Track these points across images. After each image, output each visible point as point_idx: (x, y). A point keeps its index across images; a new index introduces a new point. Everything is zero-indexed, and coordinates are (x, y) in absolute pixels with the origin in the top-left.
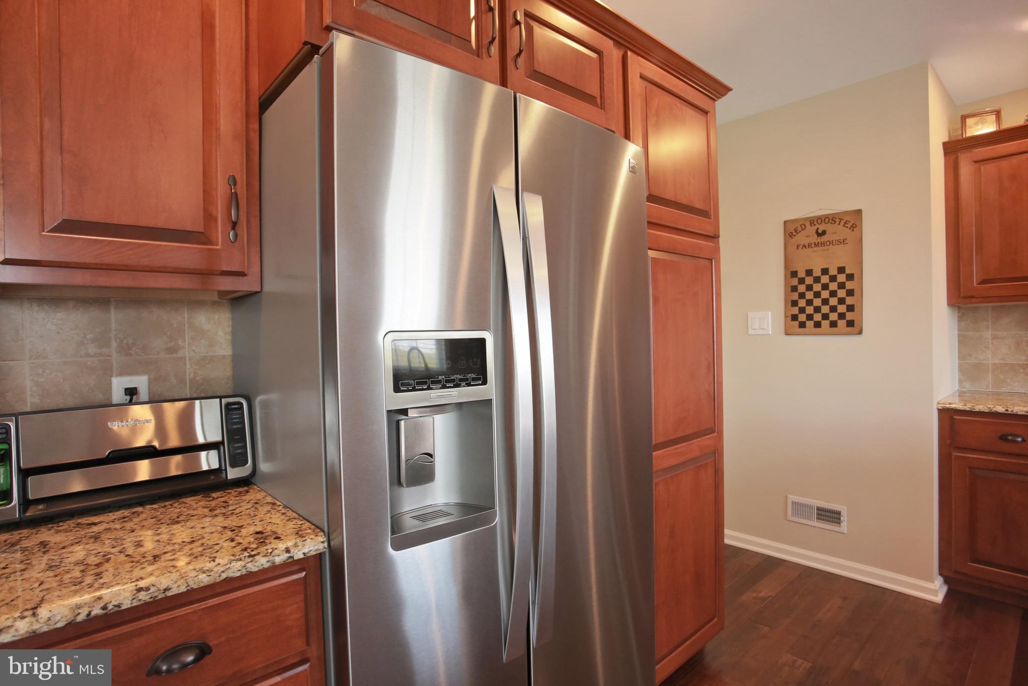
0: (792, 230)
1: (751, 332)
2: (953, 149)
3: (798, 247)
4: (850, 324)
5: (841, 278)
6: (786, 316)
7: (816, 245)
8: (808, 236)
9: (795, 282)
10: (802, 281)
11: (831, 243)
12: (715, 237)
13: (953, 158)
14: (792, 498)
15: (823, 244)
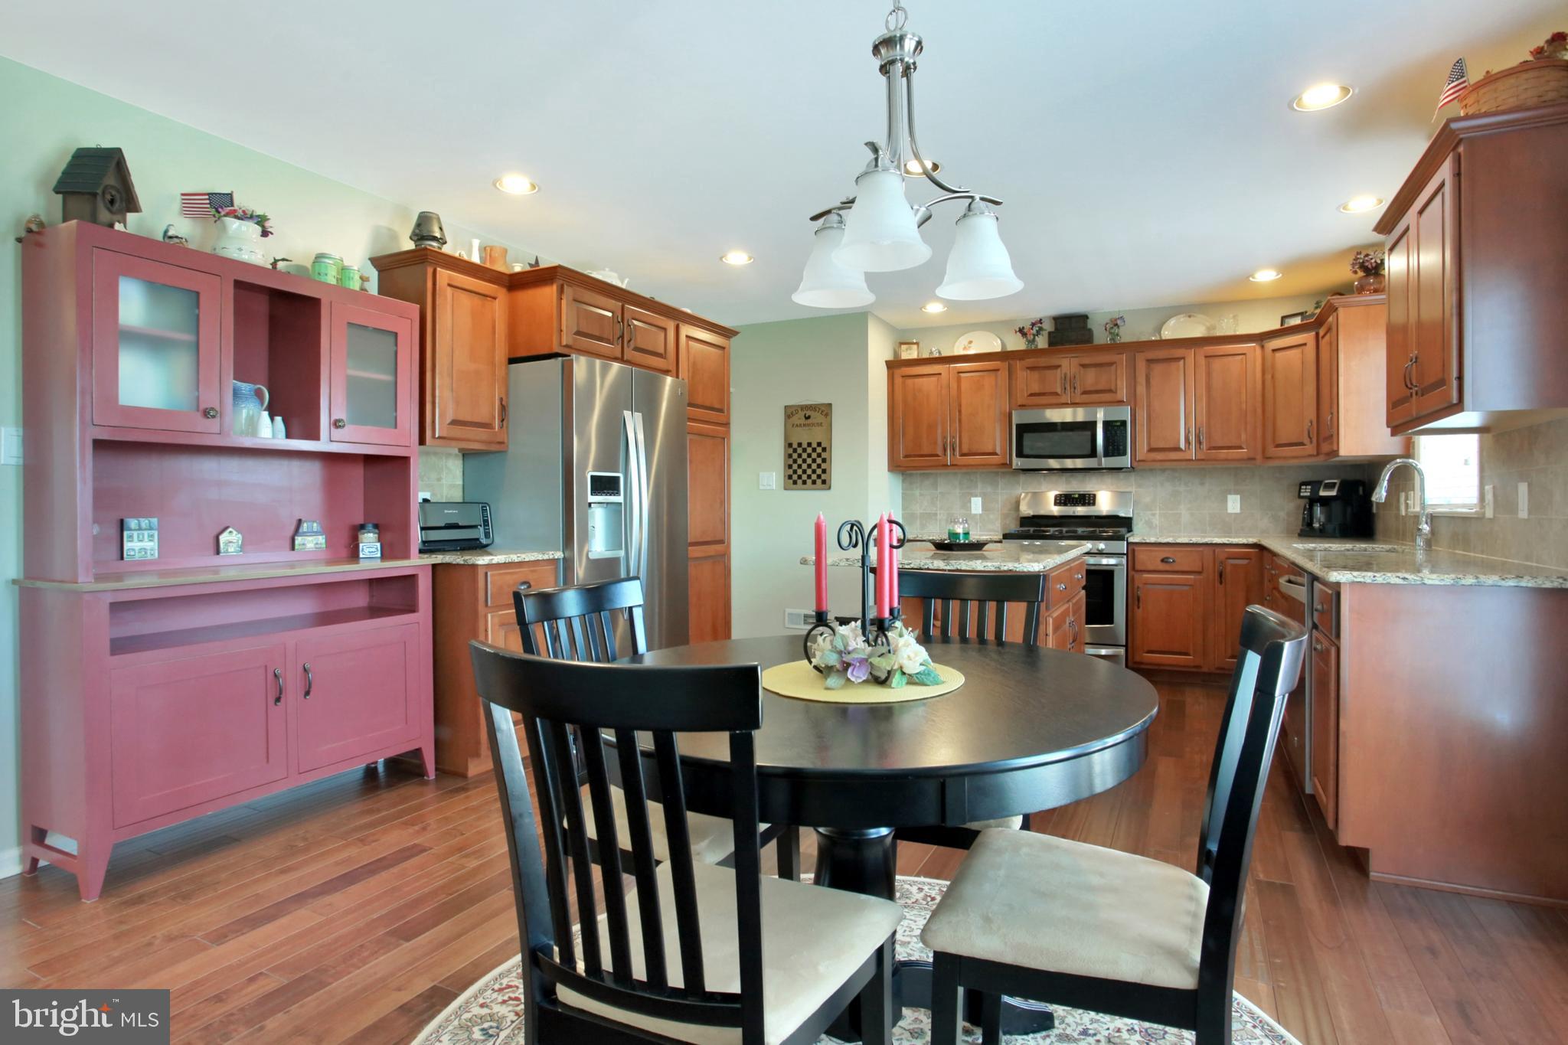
0: (790, 412)
1: (761, 487)
2: (893, 365)
3: (793, 425)
4: (824, 482)
5: (819, 450)
6: (785, 476)
7: (804, 425)
8: (799, 419)
9: (791, 451)
10: (795, 451)
11: (813, 425)
12: (727, 424)
13: (891, 372)
14: (788, 610)
15: (809, 425)
